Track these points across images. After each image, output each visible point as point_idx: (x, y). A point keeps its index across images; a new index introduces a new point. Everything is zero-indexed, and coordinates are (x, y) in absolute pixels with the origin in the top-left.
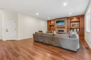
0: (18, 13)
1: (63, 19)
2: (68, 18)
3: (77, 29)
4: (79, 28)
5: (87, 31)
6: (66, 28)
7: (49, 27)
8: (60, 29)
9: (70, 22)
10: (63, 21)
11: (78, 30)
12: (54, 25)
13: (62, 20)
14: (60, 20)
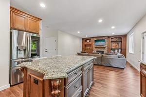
0: (59, 31)
1: (103, 38)
2: (109, 37)
3: (118, 49)
4: (121, 49)
5: (130, 52)
6: (106, 48)
7: (84, 46)
8: (99, 50)
9: (111, 42)
10: (104, 41)
11: (120, 51)
12: (91, 45)
13: (101, 38)
14: (99, 39)
